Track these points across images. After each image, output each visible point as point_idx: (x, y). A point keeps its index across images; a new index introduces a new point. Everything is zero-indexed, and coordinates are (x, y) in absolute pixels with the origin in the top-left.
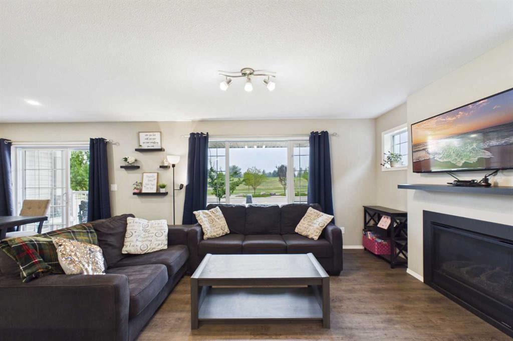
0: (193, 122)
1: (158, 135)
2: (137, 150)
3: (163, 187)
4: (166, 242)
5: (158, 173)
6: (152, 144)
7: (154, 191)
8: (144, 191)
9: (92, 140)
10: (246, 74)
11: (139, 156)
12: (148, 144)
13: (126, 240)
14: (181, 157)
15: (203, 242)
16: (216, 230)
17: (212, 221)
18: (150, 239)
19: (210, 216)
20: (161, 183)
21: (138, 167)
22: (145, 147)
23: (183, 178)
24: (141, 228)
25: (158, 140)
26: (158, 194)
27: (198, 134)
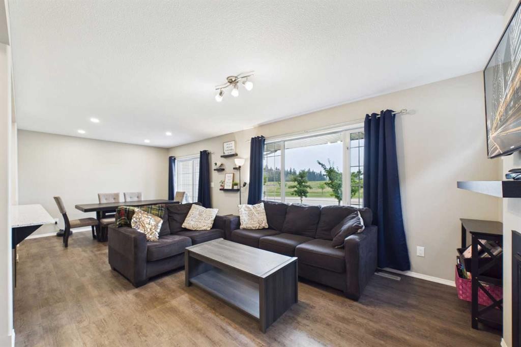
0: (255, 128)
1: (233, 142)
2: (222, 157)
3: (236, 184)
4: (211, 226)
5: (234, 174)
6: (230, 151)
7: (231, 188)
8: (225, 188)
9: (201, 152)
10: (232, 81)
11: (224, 161)
12: (228, 152)
13: (187, 219)
14: (246, 160)
15: (238, 231)
16: (252, 223)
17: (251, 215)
18: (200, 221)
19: (251, 210)
20: (235, 182)
21: (223, 170)
22: (227, 153)
23: (246, 177)
24: (198, 213)
25: (233, 148)
26: (232, 190)
27: (255, 138)
